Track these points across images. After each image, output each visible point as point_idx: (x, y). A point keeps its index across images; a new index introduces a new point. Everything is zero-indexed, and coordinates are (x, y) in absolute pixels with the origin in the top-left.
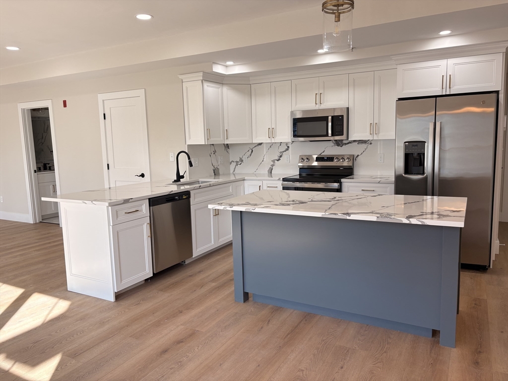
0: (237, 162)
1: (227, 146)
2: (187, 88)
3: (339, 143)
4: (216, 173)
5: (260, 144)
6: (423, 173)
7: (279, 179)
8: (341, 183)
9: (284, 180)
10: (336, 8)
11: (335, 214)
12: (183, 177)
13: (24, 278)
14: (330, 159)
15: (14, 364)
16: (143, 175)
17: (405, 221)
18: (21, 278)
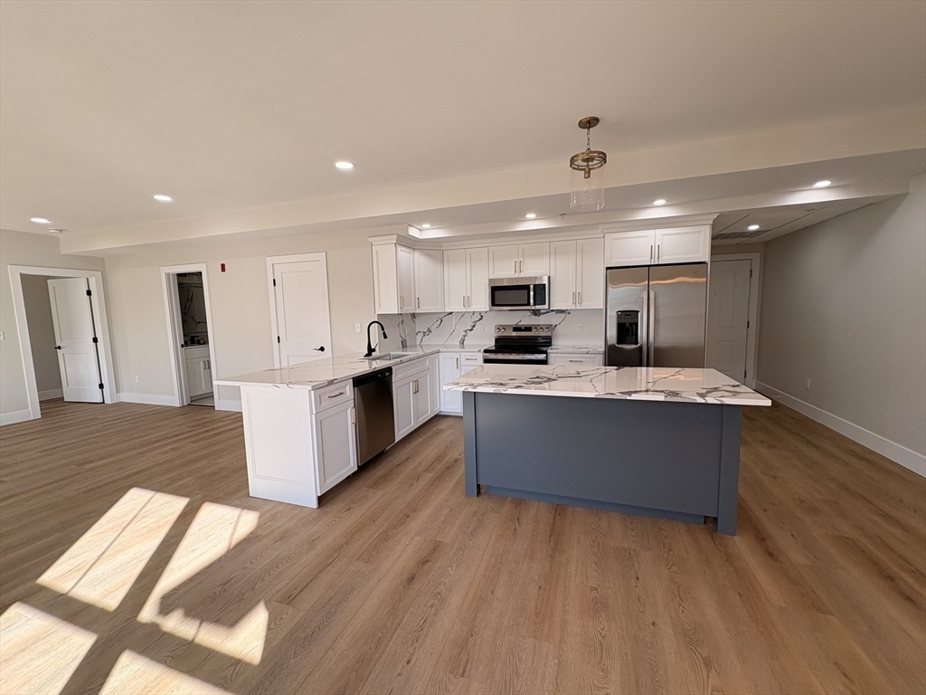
0: (424, 333)
1: (414, 315)
2: (377, 252)
3: (536, 313)
4: (404, 345)
5: (451, 313)
6: (637, 343)
7: (479, 351)
8: (546, 352)
9: (486, 351)
10: (585, 164)
11: (612, 394)
12: (374, 350)
13: (184, 481)
14: (528, 329)
15: (201, 623)
16: (322, 349)
17: (700, 400)
18: (180, 483)
